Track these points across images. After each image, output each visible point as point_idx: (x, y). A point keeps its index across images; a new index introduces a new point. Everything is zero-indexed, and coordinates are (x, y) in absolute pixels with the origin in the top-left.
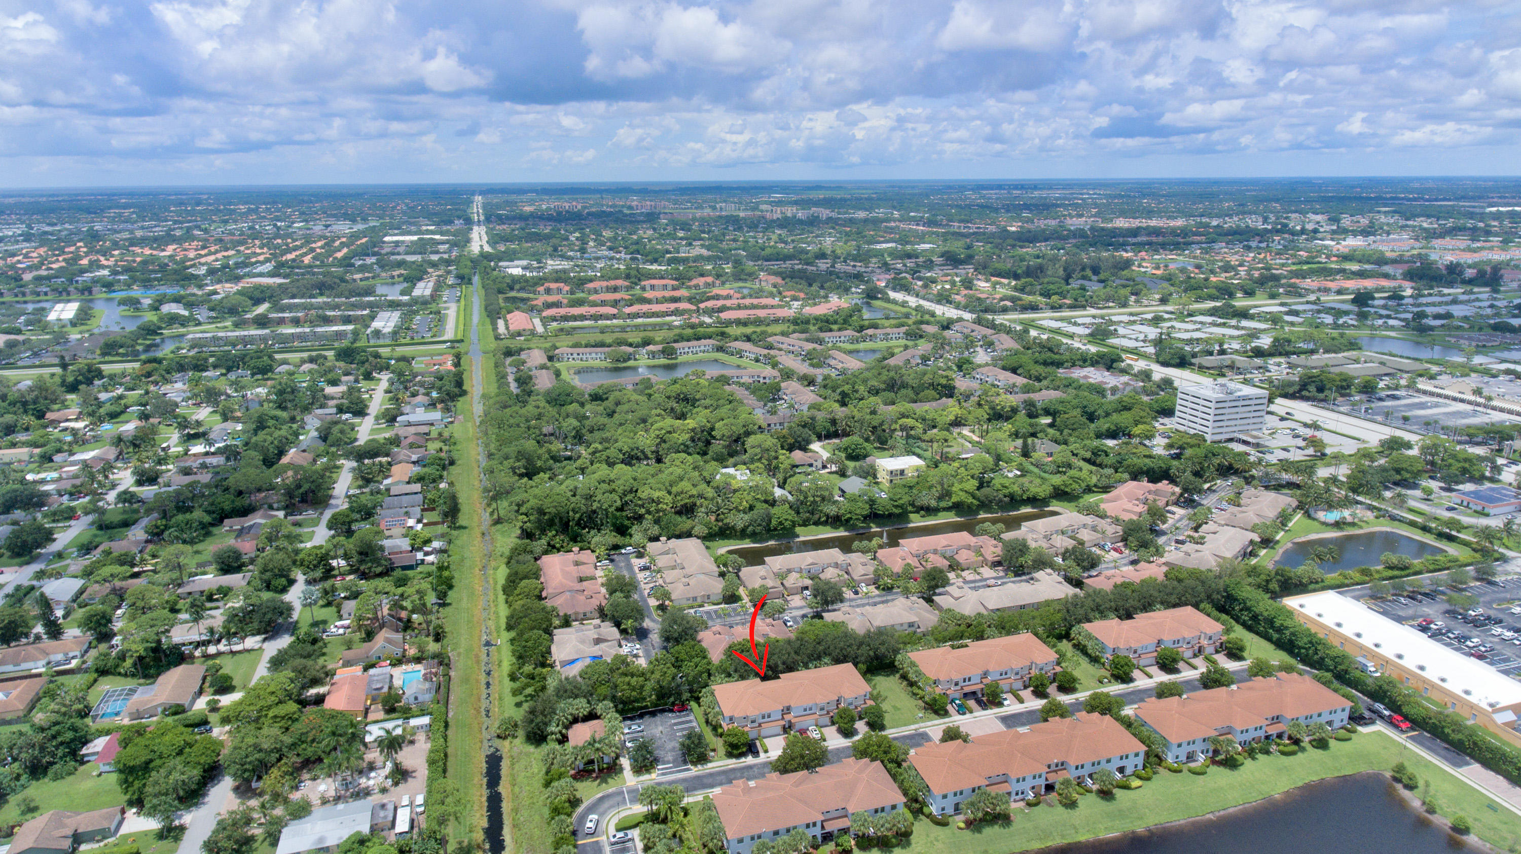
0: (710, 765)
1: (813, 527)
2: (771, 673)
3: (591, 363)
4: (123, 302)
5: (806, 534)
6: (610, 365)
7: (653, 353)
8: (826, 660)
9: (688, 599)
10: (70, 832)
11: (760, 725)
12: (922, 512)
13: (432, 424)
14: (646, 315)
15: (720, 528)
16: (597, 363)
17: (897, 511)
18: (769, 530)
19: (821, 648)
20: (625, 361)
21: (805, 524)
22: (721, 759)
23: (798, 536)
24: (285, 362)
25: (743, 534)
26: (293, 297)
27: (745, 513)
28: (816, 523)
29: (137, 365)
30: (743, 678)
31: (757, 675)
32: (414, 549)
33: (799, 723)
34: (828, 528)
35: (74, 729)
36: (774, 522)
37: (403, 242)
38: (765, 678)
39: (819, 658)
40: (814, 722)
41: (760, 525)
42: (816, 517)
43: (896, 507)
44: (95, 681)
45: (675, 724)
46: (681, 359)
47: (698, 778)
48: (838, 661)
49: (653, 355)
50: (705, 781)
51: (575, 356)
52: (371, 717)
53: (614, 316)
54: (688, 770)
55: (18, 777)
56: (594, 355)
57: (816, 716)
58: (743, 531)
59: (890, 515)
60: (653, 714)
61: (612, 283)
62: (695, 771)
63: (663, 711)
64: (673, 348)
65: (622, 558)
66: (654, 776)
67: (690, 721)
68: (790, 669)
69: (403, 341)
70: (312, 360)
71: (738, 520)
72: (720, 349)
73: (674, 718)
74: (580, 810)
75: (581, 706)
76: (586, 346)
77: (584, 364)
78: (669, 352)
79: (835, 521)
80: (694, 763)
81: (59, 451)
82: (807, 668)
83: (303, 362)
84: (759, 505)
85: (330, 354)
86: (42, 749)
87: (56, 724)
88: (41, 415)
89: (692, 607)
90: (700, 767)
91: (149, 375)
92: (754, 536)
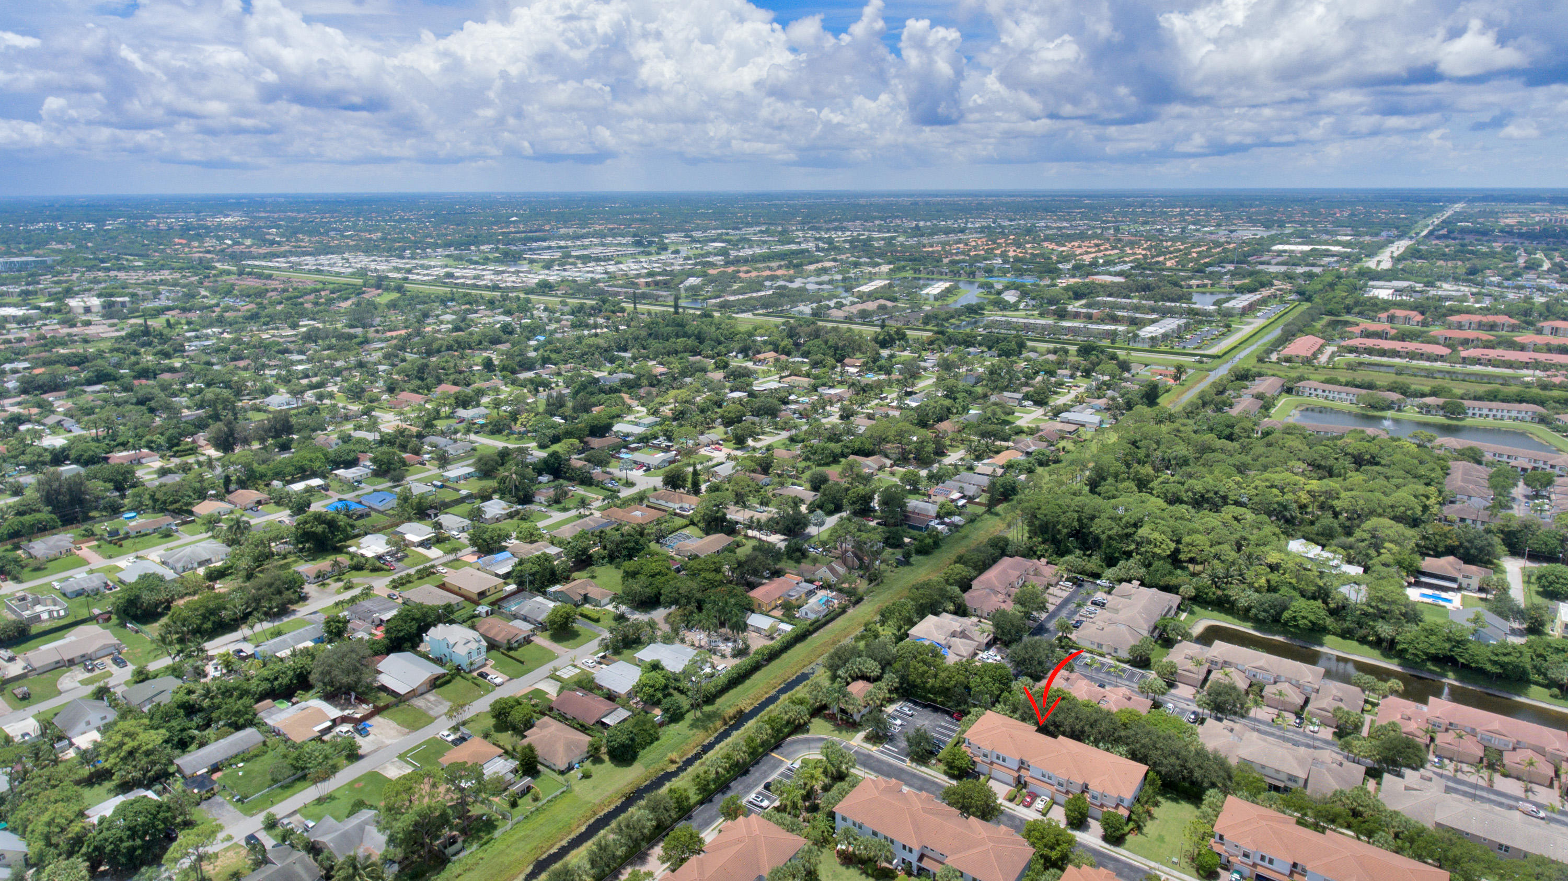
0: (923, 769)
1: (1355, 643)
2: (1049, 729)
3: (1337, 405)
4: (981, 286)
5: (1331, 647)
6: (1358, 411)
7: (1428, 406)
8: (1123, 749)
9: (1092, 643)
10: (583, 592)
11: (992, 763)
12: (1556, 691)
13: (1083, 426)
14: (1490, 363)
15: (1219, 598)
16: (1345, 405)
17: (1489, 667)
18: (1276, 620)
19: (1123, 733)
20: (1383, 409)
21: (1346, 634)
22: (938, 770)
23: (1321, 645)
24: (1034, 350)
25: (1245, 614)
26: (1110, 295)
27: (1257, 590)
28: (1363, 641)
29: (930, 334)
30: (1023, 720)
31: (1037, 723)
32: (938, 516)
33: (1034, 786)
34: (1377, 653)
35: (637, 543)
36: (1286, 615)
37: (1285, 251)
38: (1043, 730)
39: (1117, 741)
40: (1050, 794)
41: (1264, 611)
42: (1362, 632)
43: (1495, 663)
44: (687, 526)
45: (941, 727)
46: (1469, 421)
47: (902, 770)
48: (1134, 756)
49: (1427, 409)
50: (904, 776)
51: (1319, 392)
52: (773, 613)
53: (1441, 358)
54: (904, 761)
55: (603, 558)
56: (1343, 396)
57: (1053, 789)
58: (1248, 609)
59: (1481, 672)
60: (936, 710)
61: (1491, 318)
62: (908, 765)
63: (948, 713)
64: (1460, 406)
65: (1092, 587)
66: (874, 748)
67: (954, 731)
68: (1078, 736)
69: (1163, 348)
70: (1055, 352)
71: (1243, 596)
72: (1543, 420)
73: (947, 722)
74: (801, 736)
75: (873, 667)
76: (1347, 384)
77: (1327, 403)
78: (1453, 410)
79: (1388, 647)
80: (912, 760)
81: (824, 385)
82: (1097, 746)
83: (1049, 352)
84: (1284, 590)
85: (1073, 349)
86: (617, 545)
87: (630, 535)
88: (840, 360)
89: (1091, 652)
90: (914, 765)
91: (931, 343)
92: (1259, 623)
